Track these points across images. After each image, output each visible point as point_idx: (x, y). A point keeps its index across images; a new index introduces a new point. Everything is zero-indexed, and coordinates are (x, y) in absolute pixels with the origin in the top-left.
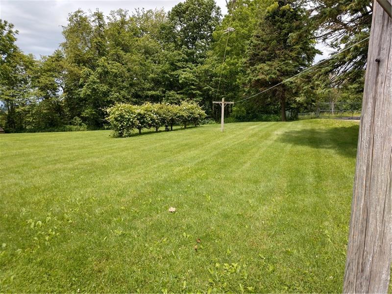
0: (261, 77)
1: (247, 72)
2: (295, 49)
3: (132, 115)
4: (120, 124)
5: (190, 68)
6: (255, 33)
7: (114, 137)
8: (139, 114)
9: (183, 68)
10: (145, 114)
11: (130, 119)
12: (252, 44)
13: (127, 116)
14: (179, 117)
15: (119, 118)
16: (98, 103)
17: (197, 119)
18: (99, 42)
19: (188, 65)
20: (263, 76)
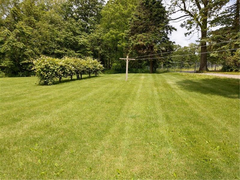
0: (140, 43)
1: (130, 39)
2: (161, 25)
3: (55, 66)
4: (46, 74)
5: (84, 35)
6: (134, 13)
7: (40, 84)
8: (61, 66)
9: (80, 35)
10: (65, 66)
11: (54, 70)
12: (132, 20)
13: (52, 68)
14: (87, 69)
15: (45, 69)
16: (14, 56)
17: (98, 70)
18: (15, 11)
19: (83, 34)
20: (142, 43)
